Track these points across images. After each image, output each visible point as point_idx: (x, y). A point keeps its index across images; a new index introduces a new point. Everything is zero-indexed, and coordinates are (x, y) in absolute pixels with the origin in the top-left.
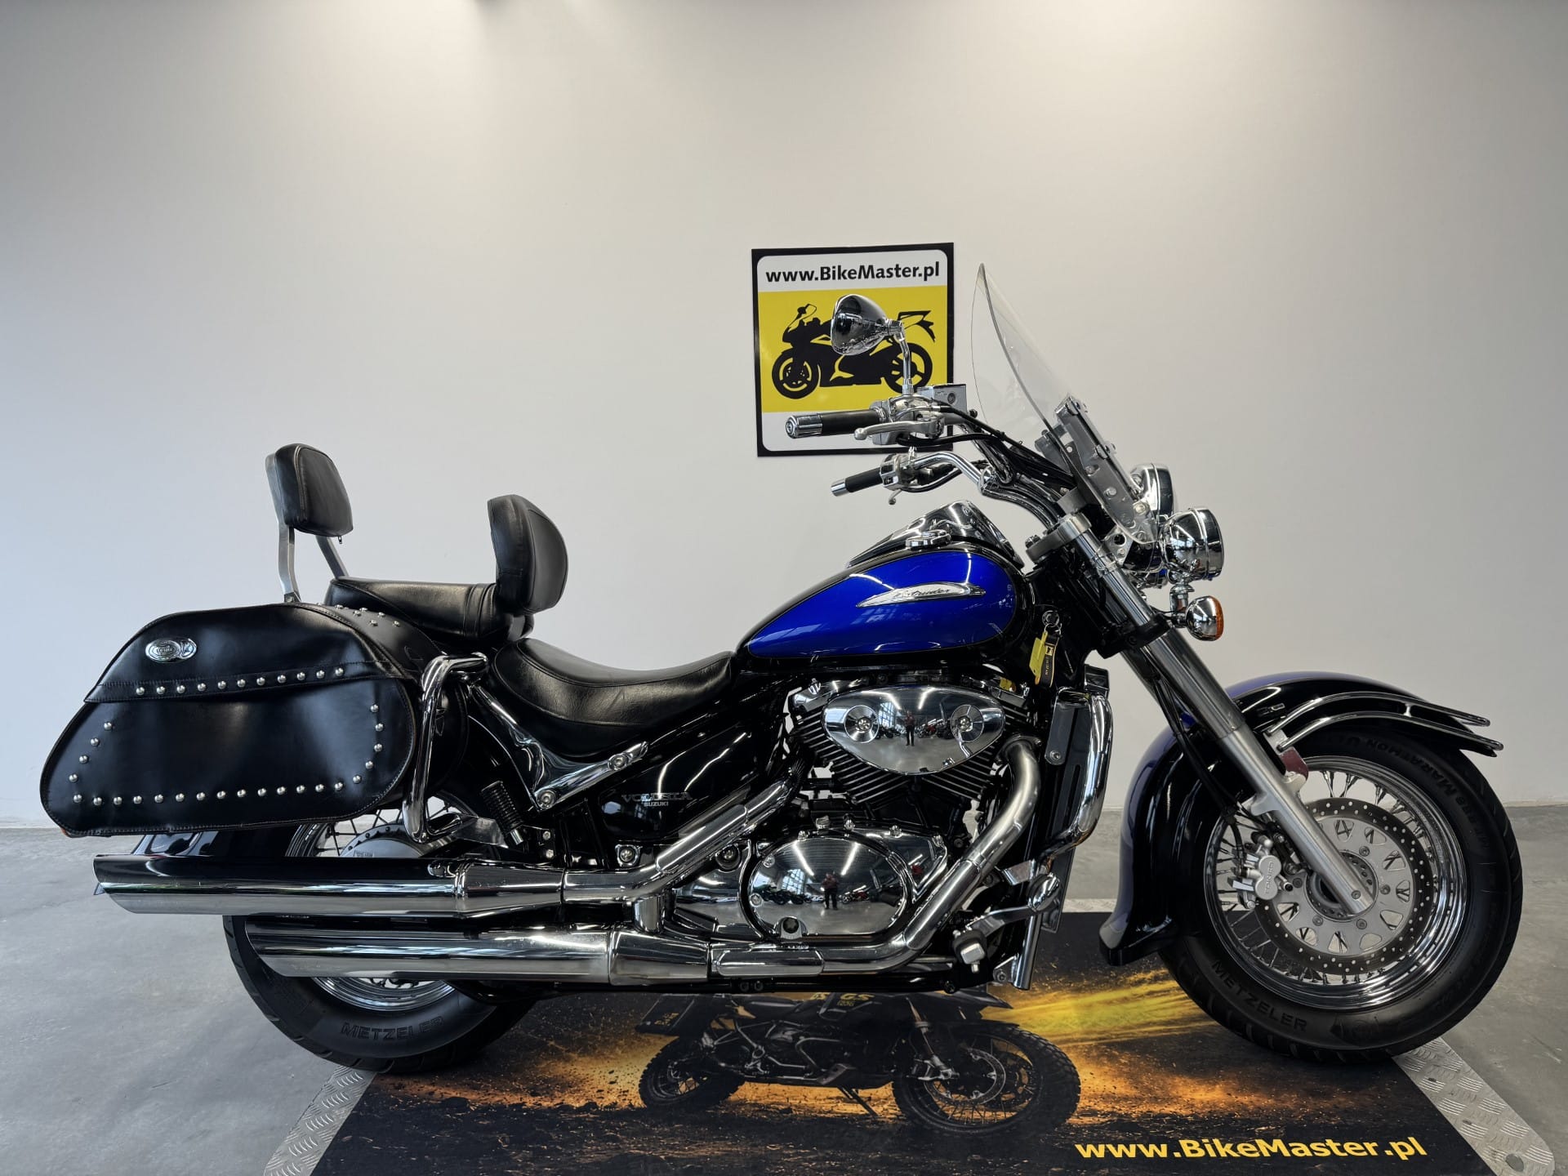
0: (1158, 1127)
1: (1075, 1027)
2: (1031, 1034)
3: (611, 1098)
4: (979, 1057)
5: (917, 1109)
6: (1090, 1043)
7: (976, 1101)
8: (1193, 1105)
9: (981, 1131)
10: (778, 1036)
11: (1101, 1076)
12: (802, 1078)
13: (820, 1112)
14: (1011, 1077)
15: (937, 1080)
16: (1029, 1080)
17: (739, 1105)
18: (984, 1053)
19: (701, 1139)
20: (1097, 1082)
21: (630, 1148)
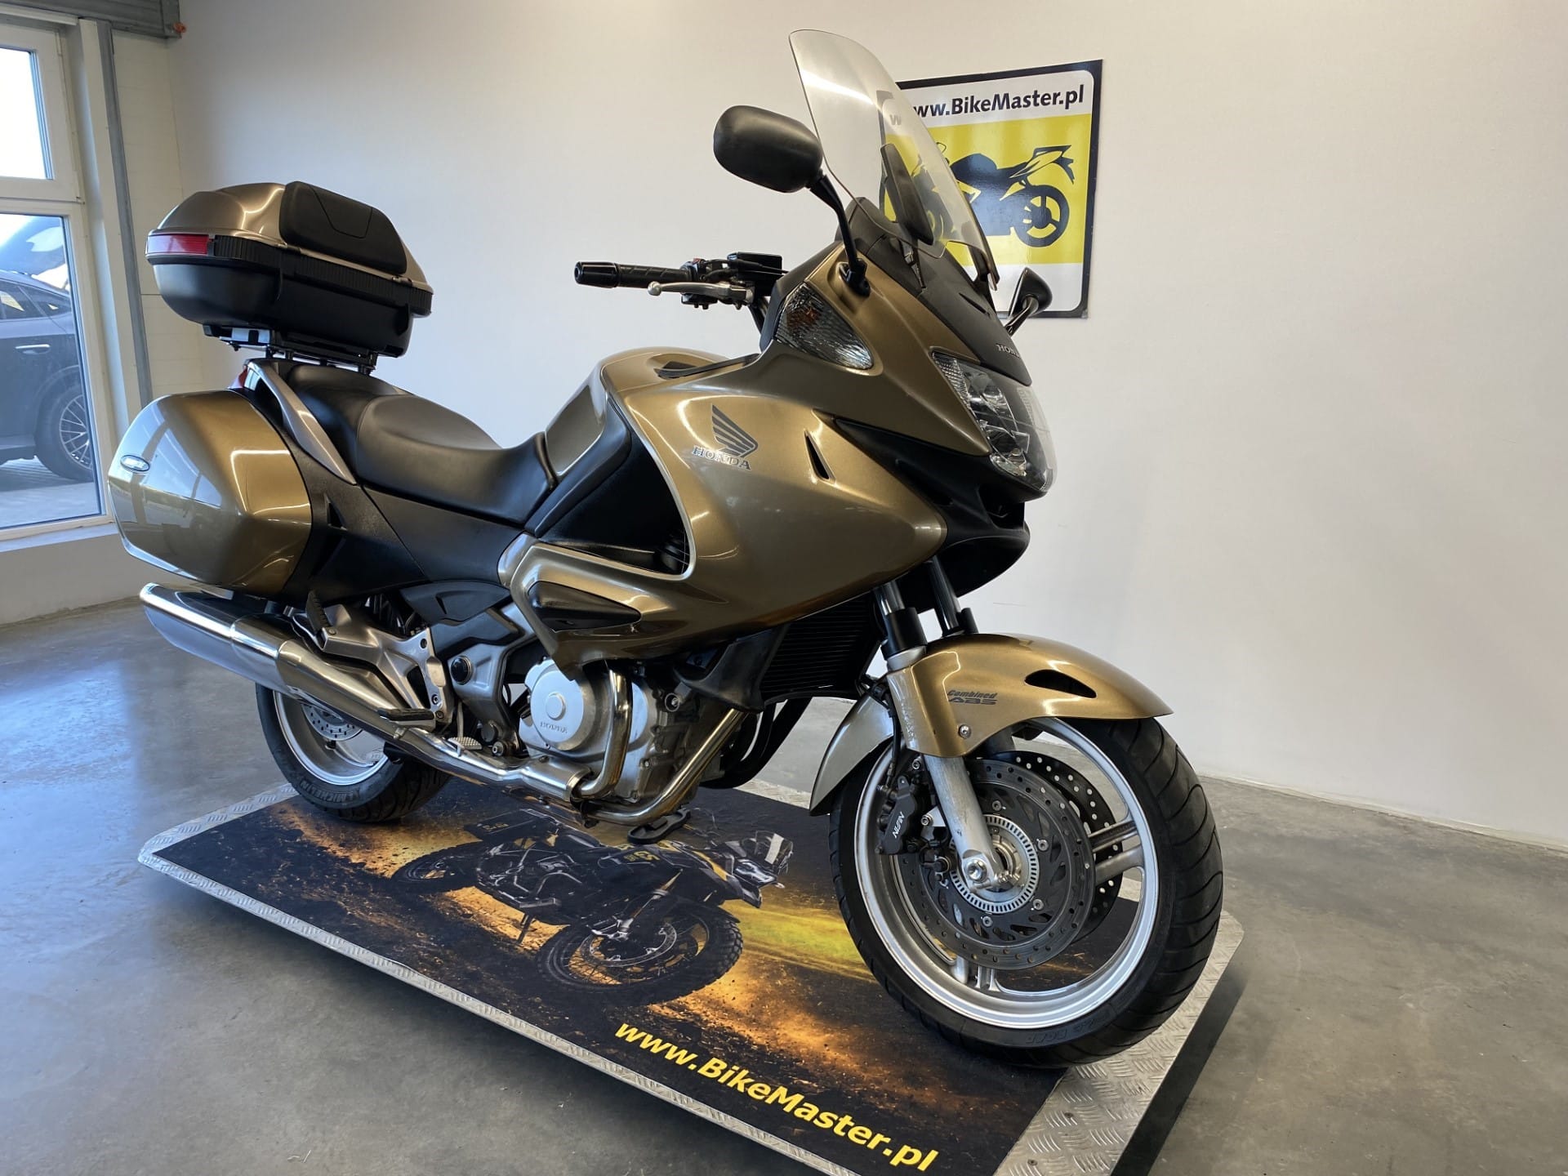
0: (713, 1041)
1: (786, 942)
2: (738, 933)
3: (380, 864)
4: (664, 933)
5: (554, 952)
6: (777, 959)
7: (609, 963)
8: (776, 1039)
9: (573, 984)
10: (544, 864)
11: (738, 985)
12: (513, 898)
13: (487, 925)
14: (664, 957)
15: (606, 938)
16: (676, 964)
17: (446, 900)
18: (675, 931)
19: (388, 912)
20: (727, 989)
21: (340, 900)
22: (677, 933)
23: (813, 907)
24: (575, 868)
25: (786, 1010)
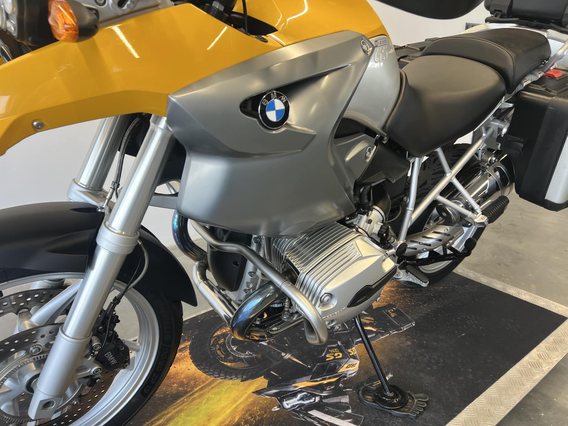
1: (211, 396)
2: (231, 379)
4: (247, 353)
6: (197, 389)
14: (226, 351)
16: (217, 353)
18: (247, 357)
22: (244, 358)
23: (241, 418)
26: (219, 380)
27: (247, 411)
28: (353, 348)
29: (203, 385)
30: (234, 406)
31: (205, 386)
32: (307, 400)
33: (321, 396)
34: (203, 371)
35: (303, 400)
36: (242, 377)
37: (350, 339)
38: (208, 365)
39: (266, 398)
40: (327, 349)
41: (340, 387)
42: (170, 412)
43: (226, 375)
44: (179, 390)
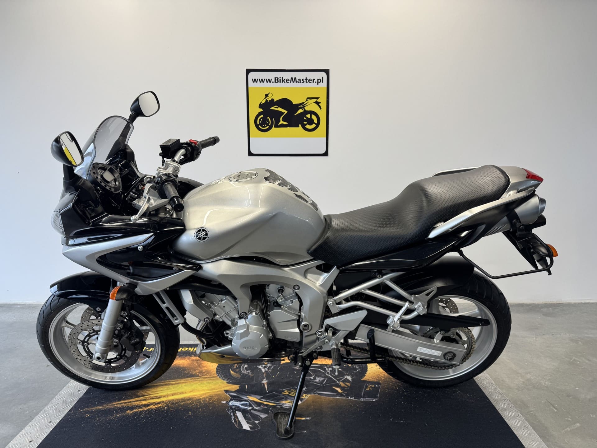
1: (205, 382)
10: (322, 379)
22: (243, 373)
23: (204, 398)
24: (311, 381)
25: (190, 365)
26: (218, 378)
27: (210, 397)
28: (309, 395)
29: (208, 376)
30: (208, 392)
31: (208, 377)
32: (244, 406)
33: (254, 408)
34: (217, 370)
35: (242, 405)
36: (229, 381)
37: (315, 390)
38: (223, 369)
39: (226, 396)
40: (291, 388)
41: (270, 409)
42: (181, 381)
43: (223, 377)
44: (196, 374)
